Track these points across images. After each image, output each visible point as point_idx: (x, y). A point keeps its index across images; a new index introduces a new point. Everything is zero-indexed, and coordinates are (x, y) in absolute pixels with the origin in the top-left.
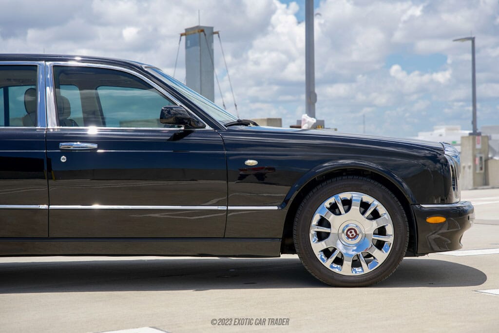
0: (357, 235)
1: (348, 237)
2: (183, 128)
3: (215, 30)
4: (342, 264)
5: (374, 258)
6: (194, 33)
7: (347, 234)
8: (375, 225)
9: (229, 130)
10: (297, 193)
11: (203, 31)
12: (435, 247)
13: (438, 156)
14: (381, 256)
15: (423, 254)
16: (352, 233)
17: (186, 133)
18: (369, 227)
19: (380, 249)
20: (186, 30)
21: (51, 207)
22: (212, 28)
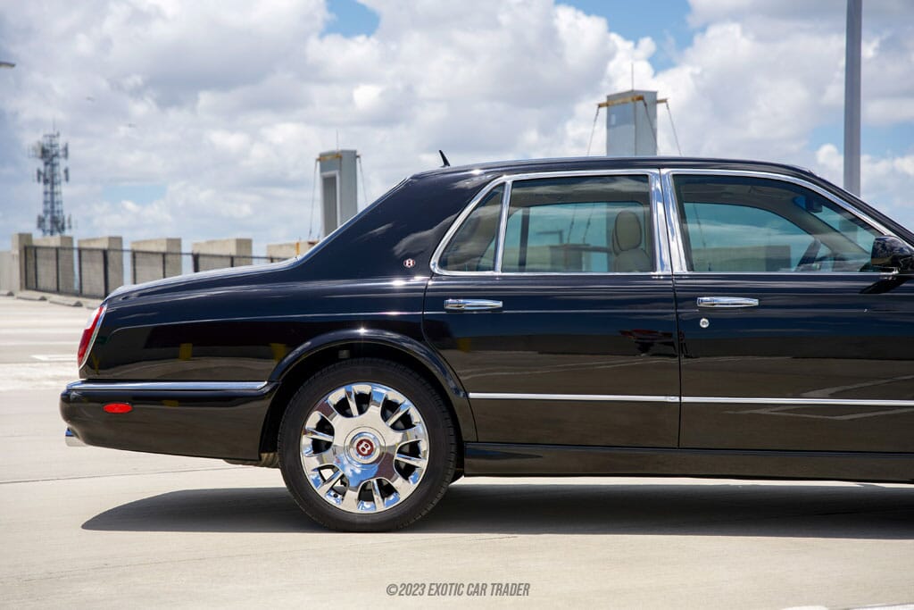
2: (895, 273)
3: (659, 97)
6: (625, 103)
11: (641, 98)
17: (899, 281)
20: (609, 97)
21: (685, 399)
22: (655, 93)
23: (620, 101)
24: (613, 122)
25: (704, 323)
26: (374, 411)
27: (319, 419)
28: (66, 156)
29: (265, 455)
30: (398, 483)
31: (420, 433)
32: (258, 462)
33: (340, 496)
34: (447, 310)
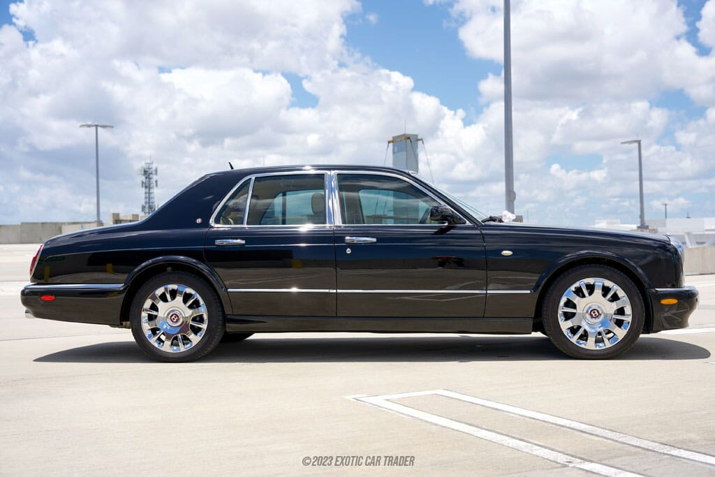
0: (600, 314)
1: (592, 317)
2: (446, 224)
3: (419, 138)
4: (586, 340)
5: (615, 334)
6: (401, 140)
7: (591, 314)
8: (614, 306)
9: (486, 226)
10: (546, 279)
11: (409, 138)
12: (666, 325)
13: (667, 246)
14: (621, 333)
15: (656, 332)
16: (594, 313)
17: (449, 228)
18: (611, 308)
19: (620, 327)
20: (394, 138)
21: (339, 291)
22: (417, 136)
23: (399, 139)
24: (396, 150)
25: (349, 251)
26: (179, 299)
27: (151, 303)
28: (156, 174)
29: (124, 323)
30: (192, 336)
31: (203, 310)
32: (120, 325)
33: (162, 344)
34: (217, 245)
